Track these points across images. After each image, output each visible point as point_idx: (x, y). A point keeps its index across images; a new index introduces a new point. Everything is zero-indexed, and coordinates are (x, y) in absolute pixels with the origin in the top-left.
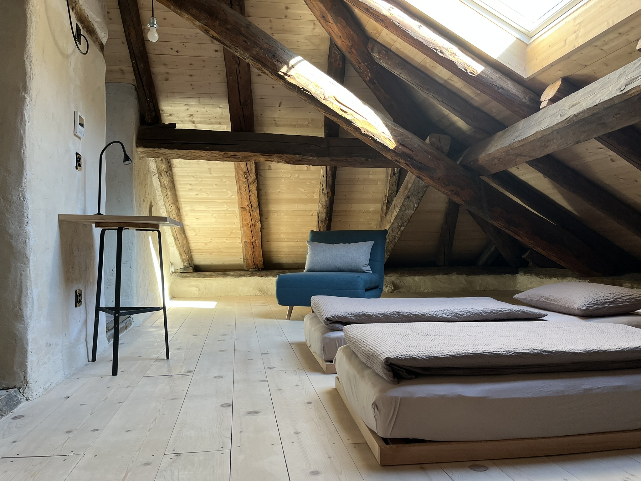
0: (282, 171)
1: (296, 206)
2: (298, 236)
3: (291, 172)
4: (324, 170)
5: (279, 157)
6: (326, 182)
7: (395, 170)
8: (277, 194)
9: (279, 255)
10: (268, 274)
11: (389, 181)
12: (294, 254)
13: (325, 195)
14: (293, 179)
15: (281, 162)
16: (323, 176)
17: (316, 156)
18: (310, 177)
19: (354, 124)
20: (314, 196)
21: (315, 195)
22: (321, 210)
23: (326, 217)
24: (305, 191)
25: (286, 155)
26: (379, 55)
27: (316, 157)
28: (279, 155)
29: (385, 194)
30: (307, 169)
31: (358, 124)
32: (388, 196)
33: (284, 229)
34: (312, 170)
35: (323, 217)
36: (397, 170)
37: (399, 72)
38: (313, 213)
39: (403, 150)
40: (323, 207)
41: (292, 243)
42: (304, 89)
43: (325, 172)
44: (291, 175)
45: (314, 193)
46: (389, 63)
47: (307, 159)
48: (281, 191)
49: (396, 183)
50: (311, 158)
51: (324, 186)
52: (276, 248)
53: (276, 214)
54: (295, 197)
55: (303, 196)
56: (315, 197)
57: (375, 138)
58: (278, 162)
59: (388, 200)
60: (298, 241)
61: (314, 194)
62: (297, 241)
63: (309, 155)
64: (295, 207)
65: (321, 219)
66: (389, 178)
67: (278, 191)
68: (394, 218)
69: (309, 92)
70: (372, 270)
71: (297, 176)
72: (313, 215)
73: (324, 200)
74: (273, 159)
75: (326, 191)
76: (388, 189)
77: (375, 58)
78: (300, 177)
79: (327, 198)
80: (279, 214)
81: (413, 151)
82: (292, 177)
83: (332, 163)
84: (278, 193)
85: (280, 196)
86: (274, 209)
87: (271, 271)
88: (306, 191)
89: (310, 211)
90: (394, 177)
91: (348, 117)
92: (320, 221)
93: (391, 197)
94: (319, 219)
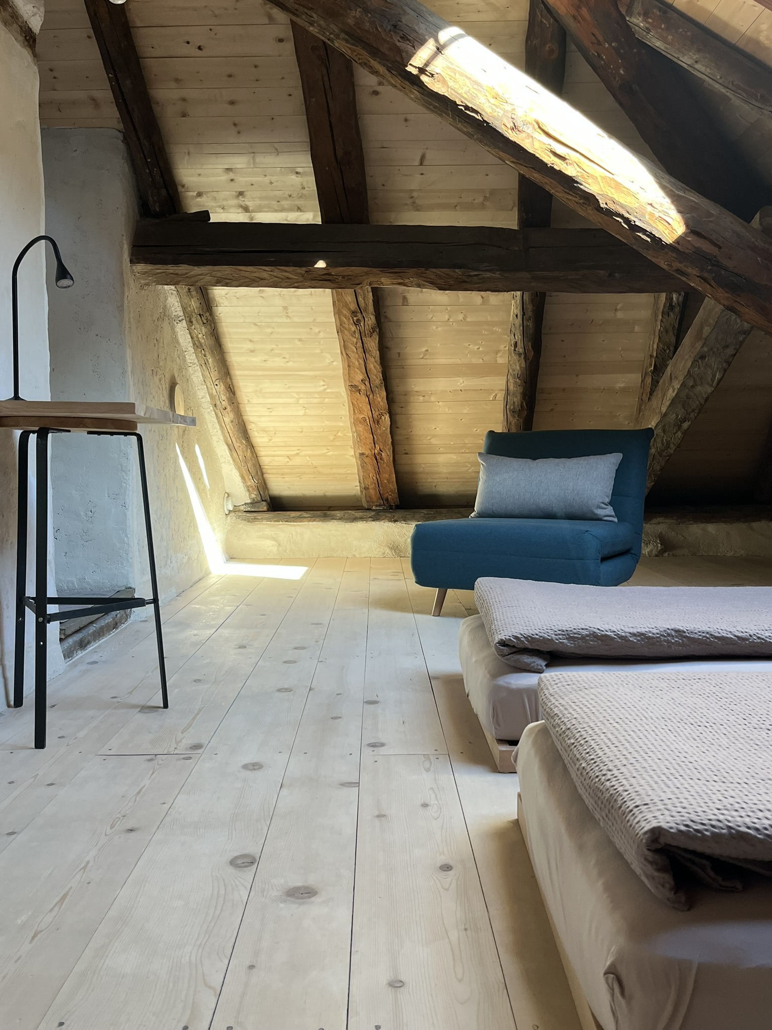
0: (431, 307)
1: (461, 381)
2: (466, 441)
3: (449, 309)
4: (518, 301)
5: (419, 276)
6: (522, 328)
7: (674, 299)
8: (421, 357)
9: (429, 480)
10: (408, 516)
11: (659, 323)
12: (458, 478)
13: (520, 357)
14: (454, 324)
15: (424, 285)
16: (517, 316)
17: (497, 271)
18: (489, 319)
19: (582, 187)
20: (498, 359)
21: (500, 357)
22: (511, 387)
23: (522, 403)
24: (479, 348)
25: (434, 270)
26: (645, 21)
27: (498, 273)
28: (420, 271)
29: (650, 353)
30: (483, 302)
31: (591, 187)
32: (656, 357)
33: (437, 429)
34: (494, 304)
35: (516, 404)
36: (678, 299)
37: (691, 58)
38: (496, 395)
39: (697, 245)
40: (515, 383)
41: (454, 456)
42: (467, 108)
43: (520, 307)
44: (450, 317)
45: (497, 352)
46: (670, 37)
47: (480, 277)
48: (429, 349)
49: (674, 326)
50: (488, 275)
51: (518, 337)
52: (423, 466)
53: (421, 398)
54: (458, 361)
55: (475, 361)
56: (500, 361)
57: (632, 218)
58: (419, 286)
59: (655, 365)
60: (467, 451)
61: (498, 355)
62: (463, 451)
63: (483, 269)
64: (459, 384)
65: (512, 408)
66: (660, 317)
67: (424, 349)
68: (668, 403)
69: (477, 112)
70: (617, 516)
71: (461, 317)
72: (497, 399)
73: (518, 368)
74: (407, 281)
75: (521, 348)
76: (657, 340)
77: (637, 28)
78: (469, 319)
79: (524, 361)
80: (427, 398)
81: (720, 248)
82: (451, 320)
83: (533, 284)
84: (425, 355)
85: (428, 360)
86: (416, 389)
87: (413, 510)
88: (481, 349)
89: (489, 391)
90: (671, 314)
91: (570, 171)
92: (510, 411)
93: (663, 359)
94: (508, 407)
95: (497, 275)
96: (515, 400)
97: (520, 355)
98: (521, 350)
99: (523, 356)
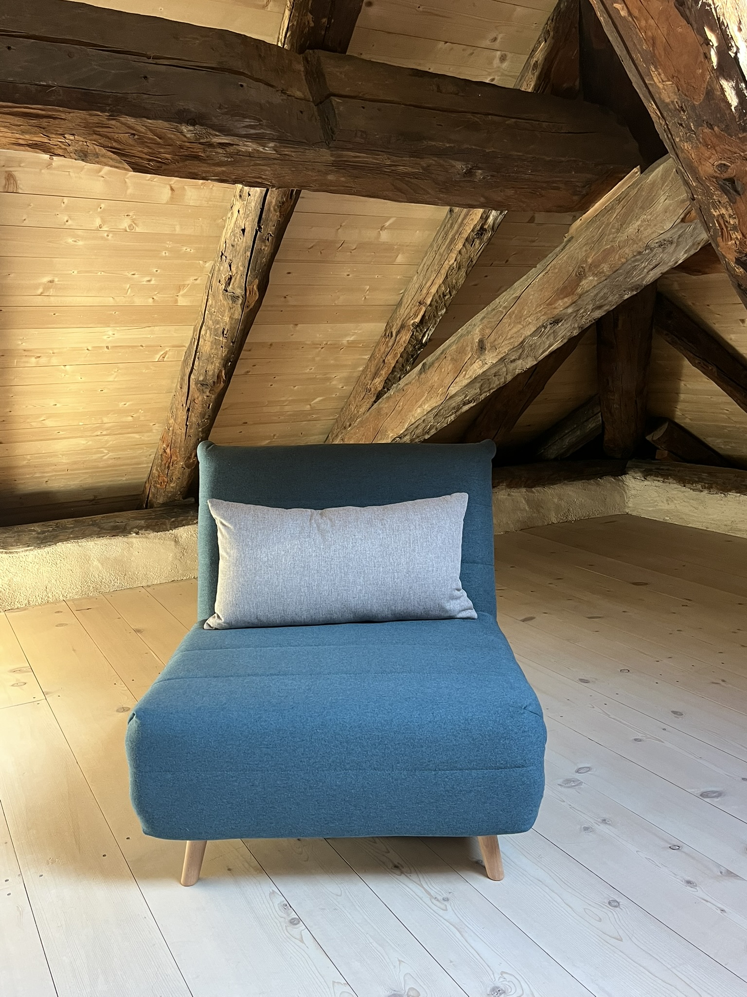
1: (110, 333)
2: (105, 420)
4: (253, 204)
5: (91, 130)
6: (249, 254)
7: (491, 218)
8: (40, 291)
9: (37, 475)
10: (9, 540)
11: (454, 255)
12: (86, 469)
13: (234, 301)
14: (111, 235)
15: (97, 155)
16: (243, 230)
17: (272, 140)
18: (178, 230)
20: (180, 299)
21: (183, 296)
22: (206, 347)
23: (221, 371)
24: (149, 281)
27: (272, 145)
29: (421, 298)
30: (172, 198)
32: (430, 305)
33: (58, 405)
34: (192, 203)
35: (211, 373)
36: (495, 219)
38: (166, 353)
40: (216, 342)
41: (82, 441)
43: (254, 216)
44: (104, 221)
45: (179, 288)
47: (230, 150)
48: (56, 280)
49: (472, 261)
50: (250, 146)
51: (238, 267)
52: (29, 457)
53: (33, 360)
54: (110, 301)
55: (138, 301)
56: (182, 302)
58: (84, 156)
59: (423, 316)
60: (104, 433)
61: (181, 293)
62: (99, 433)
63: (243, 132)
64: (105, 337)
65: (201, 378)
66: (460, 246)
67: (45, 280)
71: (125, 223)
72: (165, 359)
73: (227, 319)
75: (240, 288)
76: (440, 280)
78: (138, 230)
79: (240, 310)
80: (43, 360)
82: (105, 228)
84: (46, 288)
85: (52, 299)
86: (25, 345)
87: (15, 528)
88: (152, 282)
89: (153, 348)
90: (477, 242)
92: (196, 384)
94: (192, 376)
95: (269, 149)
96: (210, 367)
97: (234, 298)
98: (239, 292)
99: (240, 301)
